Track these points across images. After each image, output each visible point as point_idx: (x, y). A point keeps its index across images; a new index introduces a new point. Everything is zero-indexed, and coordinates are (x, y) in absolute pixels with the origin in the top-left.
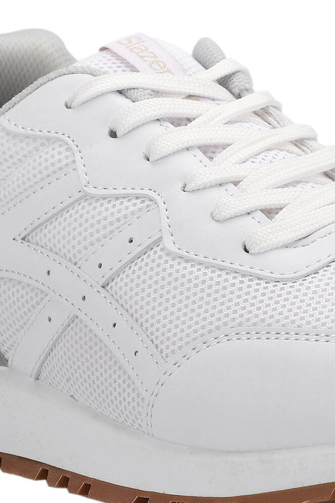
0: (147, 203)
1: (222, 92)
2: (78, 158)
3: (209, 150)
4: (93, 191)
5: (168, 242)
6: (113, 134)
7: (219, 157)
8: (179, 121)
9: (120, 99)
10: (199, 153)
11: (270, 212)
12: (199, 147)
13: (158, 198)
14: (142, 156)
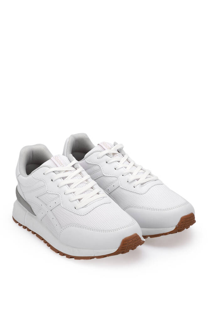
0: (58, 196)
1: (73, 169)
2: (46, 184)
3: (69, 185)
4: (49, 192)
5: (62, 205)
6: (52, 180)
7: (71, 186)
8: (64, 178)
9: (53, 173)
10: (67, 186)
11: (79, 200)
12: (67, 184)
13: (60, 195)
14: (57, 186)
